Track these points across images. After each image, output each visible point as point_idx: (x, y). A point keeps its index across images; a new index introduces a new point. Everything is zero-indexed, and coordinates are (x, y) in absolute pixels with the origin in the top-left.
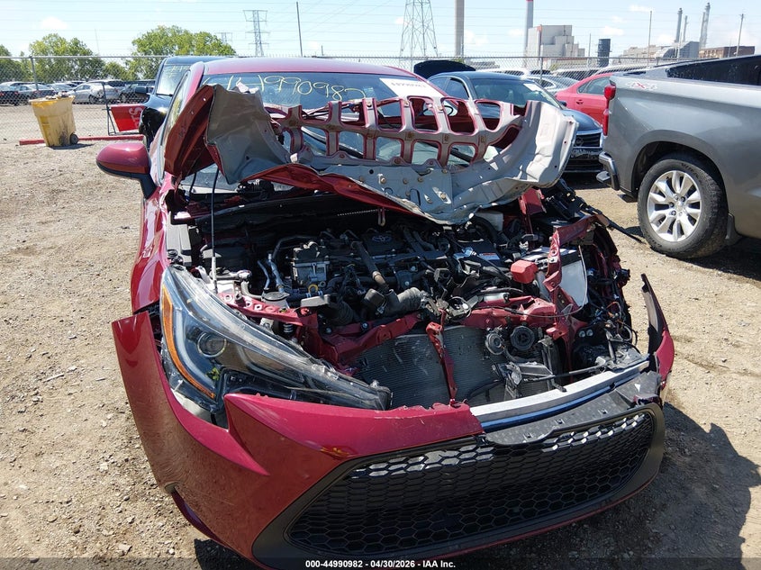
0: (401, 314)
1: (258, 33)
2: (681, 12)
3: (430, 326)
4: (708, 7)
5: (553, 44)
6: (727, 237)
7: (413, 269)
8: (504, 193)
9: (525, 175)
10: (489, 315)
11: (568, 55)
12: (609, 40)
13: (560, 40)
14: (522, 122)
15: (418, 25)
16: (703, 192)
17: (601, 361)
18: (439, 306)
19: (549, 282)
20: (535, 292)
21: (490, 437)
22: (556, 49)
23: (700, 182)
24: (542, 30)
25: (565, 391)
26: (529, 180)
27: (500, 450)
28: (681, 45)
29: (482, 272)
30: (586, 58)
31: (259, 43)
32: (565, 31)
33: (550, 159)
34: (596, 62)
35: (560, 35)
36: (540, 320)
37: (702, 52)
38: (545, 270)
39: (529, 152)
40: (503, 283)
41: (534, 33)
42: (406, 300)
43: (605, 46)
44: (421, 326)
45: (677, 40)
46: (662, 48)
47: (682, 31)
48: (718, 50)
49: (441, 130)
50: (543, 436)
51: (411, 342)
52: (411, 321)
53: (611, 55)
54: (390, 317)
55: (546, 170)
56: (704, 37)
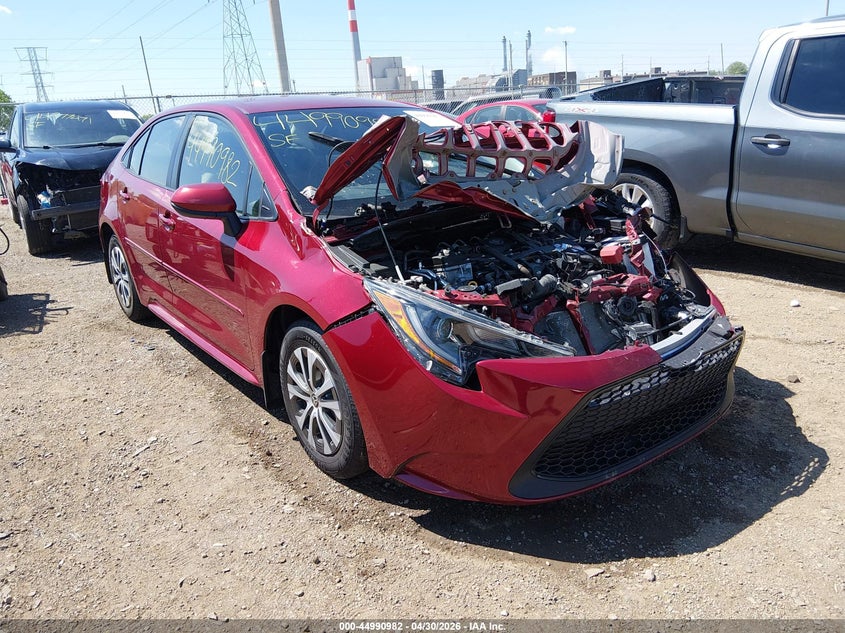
0: (546, 296)
1: (37, 74)
2: (505, 41)
3: (568, 303)
4: (529, 35)
5: (385, 76)
6: (681, 236)
7: (539, 261)
8: (578, 194)
9: (590, 179)
10: (598, 292)
11: (402, 88)
12: (441, 71)
13: (391, 73)
14: (579, 138)
15: (241, 59)
16: (655, 199)
17: (682, 315)
18: (569, 287)
19: (636, 260)
20: (623, 270)
21: (667, 363)
22: (389, 82)
23: (651, 191)
24: (372, 63)
25: (681, 334)
26: (595, 183)
27: (674, 373)
28: (509, 74)
29: (581, 260)
30: (421, 91)
31: (40, 86)
32: (395, 63)
33: (609, 165)
34: (431, 95)
35: (390, 67)
36: (637, 291)
37: (530, 79)
38: (630, 251)
39: (589, 162)
40: (597, 267)
41: (364, 67)
42: (547, 285)
43: (438, 77)
44: (561, 305)
45: (505, 69)
46: (493, 77)
47: (508, 59)
48: (544, 77)
49: (500, 147)
50: (693, 361)
51: (555, 318)
52: (554, 300)
53: (446, 86)
54: (540, 300)
55: (608, 174)
56: (529, 65)
